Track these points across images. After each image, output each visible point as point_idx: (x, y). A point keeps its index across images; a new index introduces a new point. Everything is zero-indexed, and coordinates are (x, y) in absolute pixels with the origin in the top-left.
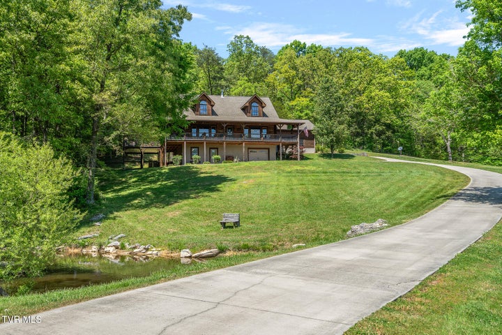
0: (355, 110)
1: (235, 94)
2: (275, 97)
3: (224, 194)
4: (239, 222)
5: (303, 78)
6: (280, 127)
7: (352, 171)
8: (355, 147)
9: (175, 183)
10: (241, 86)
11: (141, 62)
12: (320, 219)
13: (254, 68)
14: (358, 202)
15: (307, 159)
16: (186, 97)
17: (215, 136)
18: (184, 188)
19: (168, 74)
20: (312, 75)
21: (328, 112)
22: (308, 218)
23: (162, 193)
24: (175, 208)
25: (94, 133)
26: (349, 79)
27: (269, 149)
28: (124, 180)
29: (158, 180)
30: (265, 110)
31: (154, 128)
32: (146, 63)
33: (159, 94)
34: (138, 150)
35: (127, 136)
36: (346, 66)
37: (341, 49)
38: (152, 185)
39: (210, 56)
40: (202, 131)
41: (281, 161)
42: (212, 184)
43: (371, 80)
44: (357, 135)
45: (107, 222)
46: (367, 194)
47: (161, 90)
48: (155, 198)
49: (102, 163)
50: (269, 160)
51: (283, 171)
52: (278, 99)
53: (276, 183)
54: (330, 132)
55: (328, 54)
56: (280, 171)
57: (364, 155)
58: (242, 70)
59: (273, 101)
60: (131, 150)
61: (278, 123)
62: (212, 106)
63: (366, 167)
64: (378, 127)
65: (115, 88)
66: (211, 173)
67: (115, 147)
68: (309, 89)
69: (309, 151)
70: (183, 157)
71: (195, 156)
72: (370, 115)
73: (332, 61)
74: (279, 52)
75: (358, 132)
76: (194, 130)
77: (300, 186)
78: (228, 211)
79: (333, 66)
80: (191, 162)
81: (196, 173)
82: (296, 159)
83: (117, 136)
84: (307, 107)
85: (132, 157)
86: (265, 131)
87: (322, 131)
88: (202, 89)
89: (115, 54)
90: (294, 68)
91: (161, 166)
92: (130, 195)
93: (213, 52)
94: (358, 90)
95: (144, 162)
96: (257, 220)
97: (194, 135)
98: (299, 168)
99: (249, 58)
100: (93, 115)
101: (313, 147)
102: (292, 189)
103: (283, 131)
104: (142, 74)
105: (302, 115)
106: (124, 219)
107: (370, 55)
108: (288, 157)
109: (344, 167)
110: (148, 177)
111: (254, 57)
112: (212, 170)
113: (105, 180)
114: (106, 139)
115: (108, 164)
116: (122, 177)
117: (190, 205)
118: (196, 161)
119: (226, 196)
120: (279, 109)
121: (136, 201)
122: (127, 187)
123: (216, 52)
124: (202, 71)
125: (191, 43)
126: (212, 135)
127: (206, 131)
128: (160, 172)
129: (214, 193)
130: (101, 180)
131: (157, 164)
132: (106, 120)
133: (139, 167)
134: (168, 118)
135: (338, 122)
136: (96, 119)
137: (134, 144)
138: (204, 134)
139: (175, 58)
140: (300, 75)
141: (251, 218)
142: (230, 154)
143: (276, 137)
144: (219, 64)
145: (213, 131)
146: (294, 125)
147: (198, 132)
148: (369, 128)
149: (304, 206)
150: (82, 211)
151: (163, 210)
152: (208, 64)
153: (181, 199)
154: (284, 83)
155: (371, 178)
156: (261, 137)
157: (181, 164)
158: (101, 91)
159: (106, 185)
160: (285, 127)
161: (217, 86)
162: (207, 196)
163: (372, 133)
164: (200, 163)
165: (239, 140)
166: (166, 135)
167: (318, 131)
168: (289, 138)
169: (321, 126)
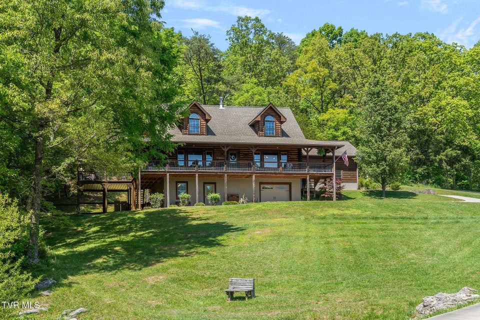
0: (417, 126)
1: (239, 104)
2: (297, 107)
3: (228, 249)
4: (253, 291)
5: (339, 78)
6: (307, 152)
7: (416, 217)
8: (415, 181)
9: (155, 234)
10: (248, 92)
11: (106, 55)
12: (373, 287)
13: (266, 65)
14: (429, 262)
15: (347, 198)
16: (171, 108)
17: (211, 165)
18: (168, 241)
19: (144, 74)
20: (353, 74)
21: (377, 129)
22: (356, 286)
23: (137, 248)
24: (158, 271)
25: (38, 160)
26: (407, 81)
27: (290, 184)
28: (80, 229)
29: (130, 229)
30: (284, 127)
31: (125, 153)
32: (113, 57)
33: (131, 103)
34: (99, 186)
35: (83, 165)
36: (403, 60)
37: (395, 36)
38: (122, 237)
39: (202, 47)
40: (192, 158)
41: (309, 202)
42: (210, 235)
43: (440, 82)
44: (419, 163)
45: (59, 291)
46: (441, 251)
47: (135, 97)
48: (127, 256)
49: (50, 205)
50: (291, 200)
51: (313, 216)
52: (302, 111)
53: (304, 234)
54: (381, 159)
55: (377, 42)
56: (309, 217)
57: (429, 193)
58: (250, 68)
59: (295, 114)
60: (90, 186)
61: (304, 146)
62: (207, 121)
63: (435, 210)
64: (449, 151)
65: (67, 95)
66: (208, 219)
67: (68, 181)
68: (348, 96)
69: (349, 188)
70: (165, 197)
71: (183, 195)
72: (438, 134)
73: (382, 54)
74: (303, 42)
75: (420, 160)
76: (181, 157)
77: (341, 239)
78: (236, 275)
79: (384, 61)
80: (177, 204)
81: (185, 219)
82: (330, 199)
83: (69, 165)
84: (345, 123)
85: (90, 197)
86: (284, 158)
87: (369, 157)
88: (191, 97)
89: (67, 43)
90: (326, 64)
91: (133, 209)
92: (91, 251)
93: (207, 41)
94: (420, 97)
95: (109, 203)
96: (279, 288)
97: (181, 163)
98: (336, 212)
99: (260, 50)
100: (34, 135)
101: (355, 181)
102: (328, 243)
103: (312, 157)
104: (109, 73)
105: (337, 134)
106: (84, 286)
107: (440, 44)
108: (318, 196)
109: (403, 210)
110: (115, 225)
111: (267, 49)
112: (209, 215)
113: (53, 230)
114: (55, 169)
115: (59, 206)
116: (79, 225)
117: (179, 266)
118: (183, 202)
119: (231, 253)
120: (304, 125)
121: (100, 260)
122: (86, 240)
123: (211, 41)
124: (190, 70)
125: (173, 29)
126: (208, 164)
127: (199, 158)
128: (133, 218)
129: (214, 248)
130: (48, 230)
131: (126, 207)
132: (55, 142)
133: (101, 210)
134: (145, 140)
135: (394, 143)
136: (40, 139)
137: (93, 177)
138: (196, 162)
139: (155, 49)
140: (335, 75)
141: (270, 285)
142: (234, 190)
143: (300, 167)
144: (215, 59)
145: (209, 158)
146: (328, 149)
147: (186, 160)
148: (437, 153)
149: (349, 267)
150: (34, 277)
151: (140, 273)
152: (199, 59)
153: (165, 257)
154: (311, 87)
155: (444, 226)
156: (279, 166)
157: (162, 206)
158: (47, 98)
159: (56, 236)
160: (314, 152)
161: (213, 92)
162: (203, 253)
163: (441, 160)
164: (189, 204)
165: (248, 171)
166: (141, 164)
167: (363, 158)
168: (320, 168)
169: (368, 150)
